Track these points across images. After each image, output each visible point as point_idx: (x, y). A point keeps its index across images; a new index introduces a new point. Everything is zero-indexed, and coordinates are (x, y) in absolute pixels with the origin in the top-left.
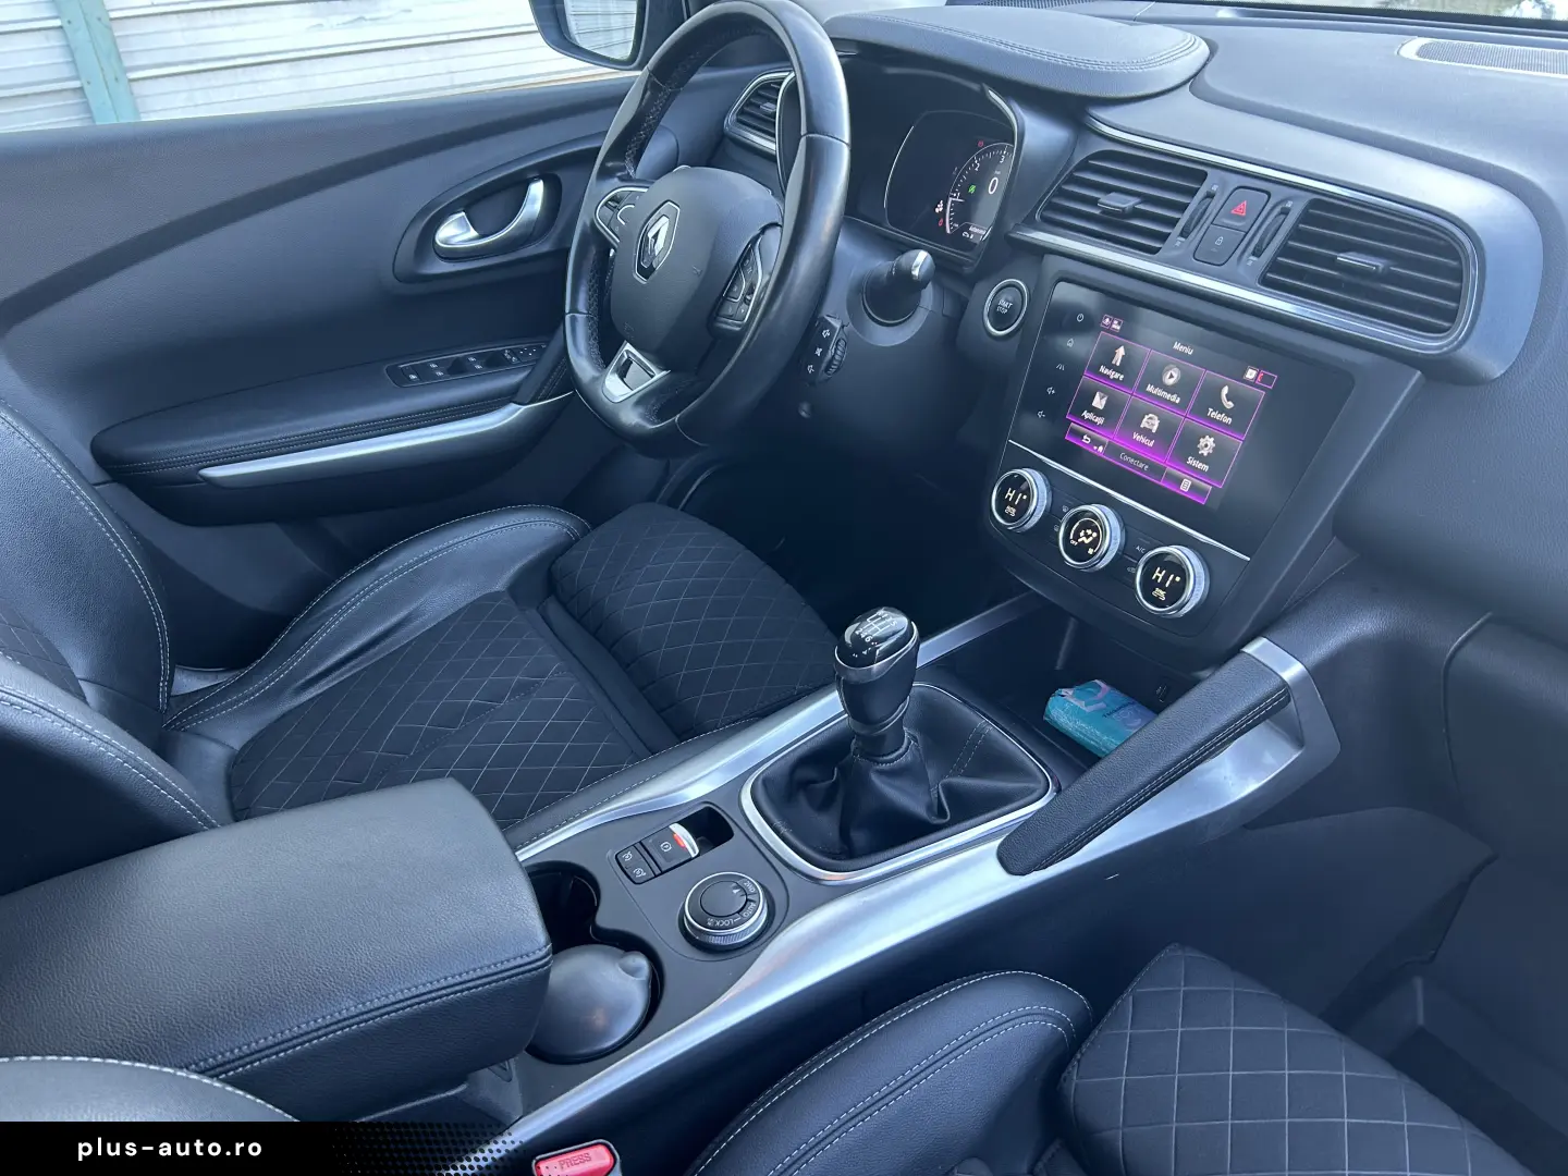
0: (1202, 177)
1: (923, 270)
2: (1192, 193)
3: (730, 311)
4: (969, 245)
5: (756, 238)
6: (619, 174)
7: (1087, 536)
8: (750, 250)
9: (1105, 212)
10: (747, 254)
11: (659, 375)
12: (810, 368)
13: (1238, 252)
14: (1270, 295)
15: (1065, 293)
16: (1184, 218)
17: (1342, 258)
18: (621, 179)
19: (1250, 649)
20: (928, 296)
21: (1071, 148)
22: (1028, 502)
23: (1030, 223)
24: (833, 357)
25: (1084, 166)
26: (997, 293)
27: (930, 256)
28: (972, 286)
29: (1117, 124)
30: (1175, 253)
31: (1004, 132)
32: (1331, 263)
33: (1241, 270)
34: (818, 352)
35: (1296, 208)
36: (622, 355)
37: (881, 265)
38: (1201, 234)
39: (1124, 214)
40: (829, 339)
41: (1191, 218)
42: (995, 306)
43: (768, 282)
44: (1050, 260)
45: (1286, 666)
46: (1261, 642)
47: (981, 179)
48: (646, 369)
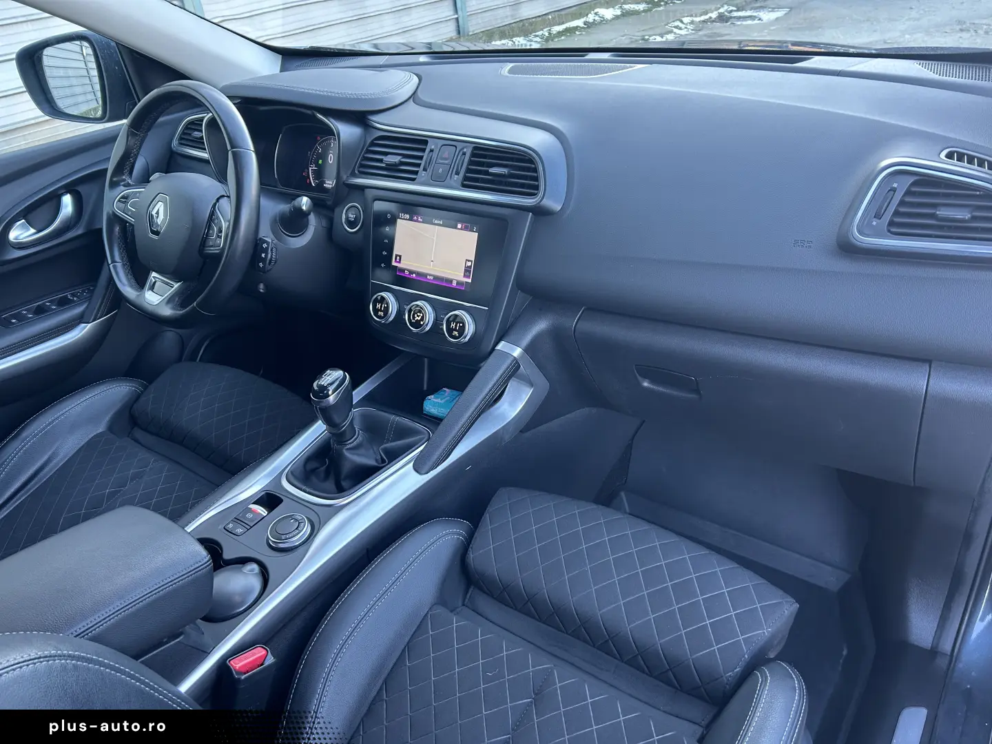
0: (426, 142)
1: (308, 206)
2: (424, 150)
3: (211, 243)
4: (326, 190)
5: (215, 204)
6: (123, 183)
7: (418, 316)
8: (213, 212)
9: (387, 164)
10: (212, 213)
11: (176, 285)
12: (261, 265)
13: (450, 174)
14: (466, 191)
15: (379, 206)
16: (423, 163)
17: (492, 170)
18: (124, 186)
19: (499, 347)
20: (312, 218)
21: (364, 136)
22: (388, 307)
23: (353, 175)
24: (271, 257)
25: (372, 144)
26: (346, 211)
27: (309, 199)
28: (333, 211)
29: (382, 122)
30: (423, 179)
31: (329, 132)
32: (487, 173)
33: (452, 183)
34: (263, 255)
35: (468, 151)
36: (151, 280)
37: (284, 207)
38: (432, 168)
39: (396, 165)
40: (267, 248)
41: (426, 162)
42: (347, 218)
43: (229, 225)
44: (367, 191)
45: (514, 350)
46: (502, 343)
47: (324, 156)
48: (167, 284)
